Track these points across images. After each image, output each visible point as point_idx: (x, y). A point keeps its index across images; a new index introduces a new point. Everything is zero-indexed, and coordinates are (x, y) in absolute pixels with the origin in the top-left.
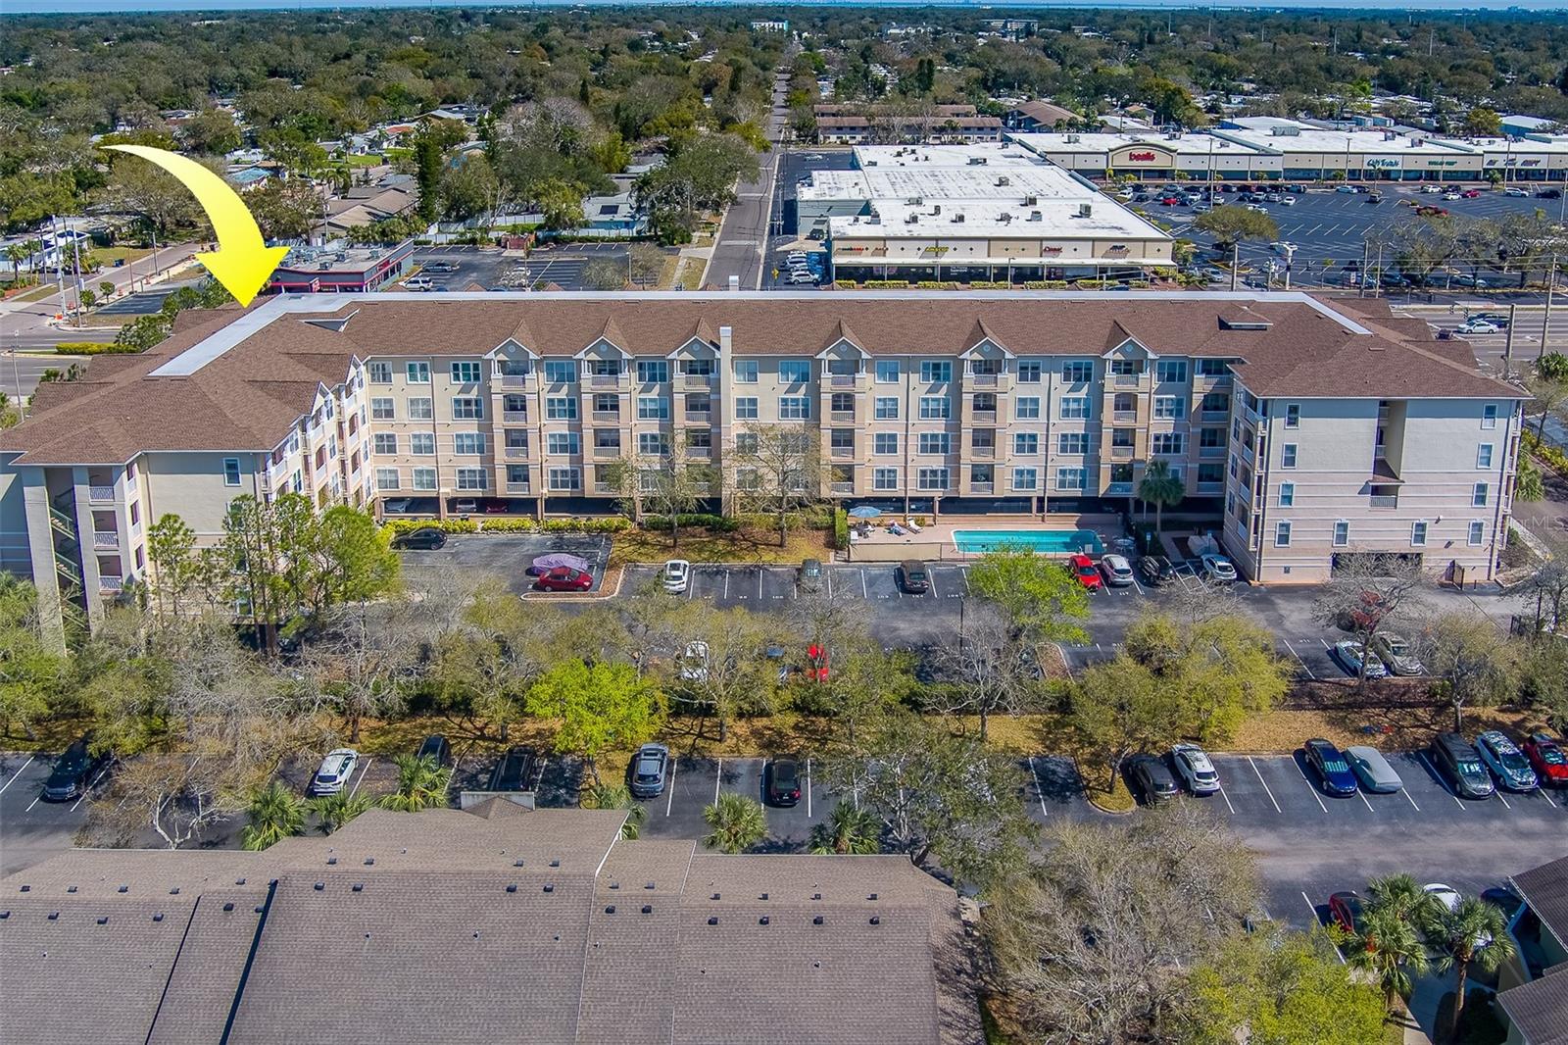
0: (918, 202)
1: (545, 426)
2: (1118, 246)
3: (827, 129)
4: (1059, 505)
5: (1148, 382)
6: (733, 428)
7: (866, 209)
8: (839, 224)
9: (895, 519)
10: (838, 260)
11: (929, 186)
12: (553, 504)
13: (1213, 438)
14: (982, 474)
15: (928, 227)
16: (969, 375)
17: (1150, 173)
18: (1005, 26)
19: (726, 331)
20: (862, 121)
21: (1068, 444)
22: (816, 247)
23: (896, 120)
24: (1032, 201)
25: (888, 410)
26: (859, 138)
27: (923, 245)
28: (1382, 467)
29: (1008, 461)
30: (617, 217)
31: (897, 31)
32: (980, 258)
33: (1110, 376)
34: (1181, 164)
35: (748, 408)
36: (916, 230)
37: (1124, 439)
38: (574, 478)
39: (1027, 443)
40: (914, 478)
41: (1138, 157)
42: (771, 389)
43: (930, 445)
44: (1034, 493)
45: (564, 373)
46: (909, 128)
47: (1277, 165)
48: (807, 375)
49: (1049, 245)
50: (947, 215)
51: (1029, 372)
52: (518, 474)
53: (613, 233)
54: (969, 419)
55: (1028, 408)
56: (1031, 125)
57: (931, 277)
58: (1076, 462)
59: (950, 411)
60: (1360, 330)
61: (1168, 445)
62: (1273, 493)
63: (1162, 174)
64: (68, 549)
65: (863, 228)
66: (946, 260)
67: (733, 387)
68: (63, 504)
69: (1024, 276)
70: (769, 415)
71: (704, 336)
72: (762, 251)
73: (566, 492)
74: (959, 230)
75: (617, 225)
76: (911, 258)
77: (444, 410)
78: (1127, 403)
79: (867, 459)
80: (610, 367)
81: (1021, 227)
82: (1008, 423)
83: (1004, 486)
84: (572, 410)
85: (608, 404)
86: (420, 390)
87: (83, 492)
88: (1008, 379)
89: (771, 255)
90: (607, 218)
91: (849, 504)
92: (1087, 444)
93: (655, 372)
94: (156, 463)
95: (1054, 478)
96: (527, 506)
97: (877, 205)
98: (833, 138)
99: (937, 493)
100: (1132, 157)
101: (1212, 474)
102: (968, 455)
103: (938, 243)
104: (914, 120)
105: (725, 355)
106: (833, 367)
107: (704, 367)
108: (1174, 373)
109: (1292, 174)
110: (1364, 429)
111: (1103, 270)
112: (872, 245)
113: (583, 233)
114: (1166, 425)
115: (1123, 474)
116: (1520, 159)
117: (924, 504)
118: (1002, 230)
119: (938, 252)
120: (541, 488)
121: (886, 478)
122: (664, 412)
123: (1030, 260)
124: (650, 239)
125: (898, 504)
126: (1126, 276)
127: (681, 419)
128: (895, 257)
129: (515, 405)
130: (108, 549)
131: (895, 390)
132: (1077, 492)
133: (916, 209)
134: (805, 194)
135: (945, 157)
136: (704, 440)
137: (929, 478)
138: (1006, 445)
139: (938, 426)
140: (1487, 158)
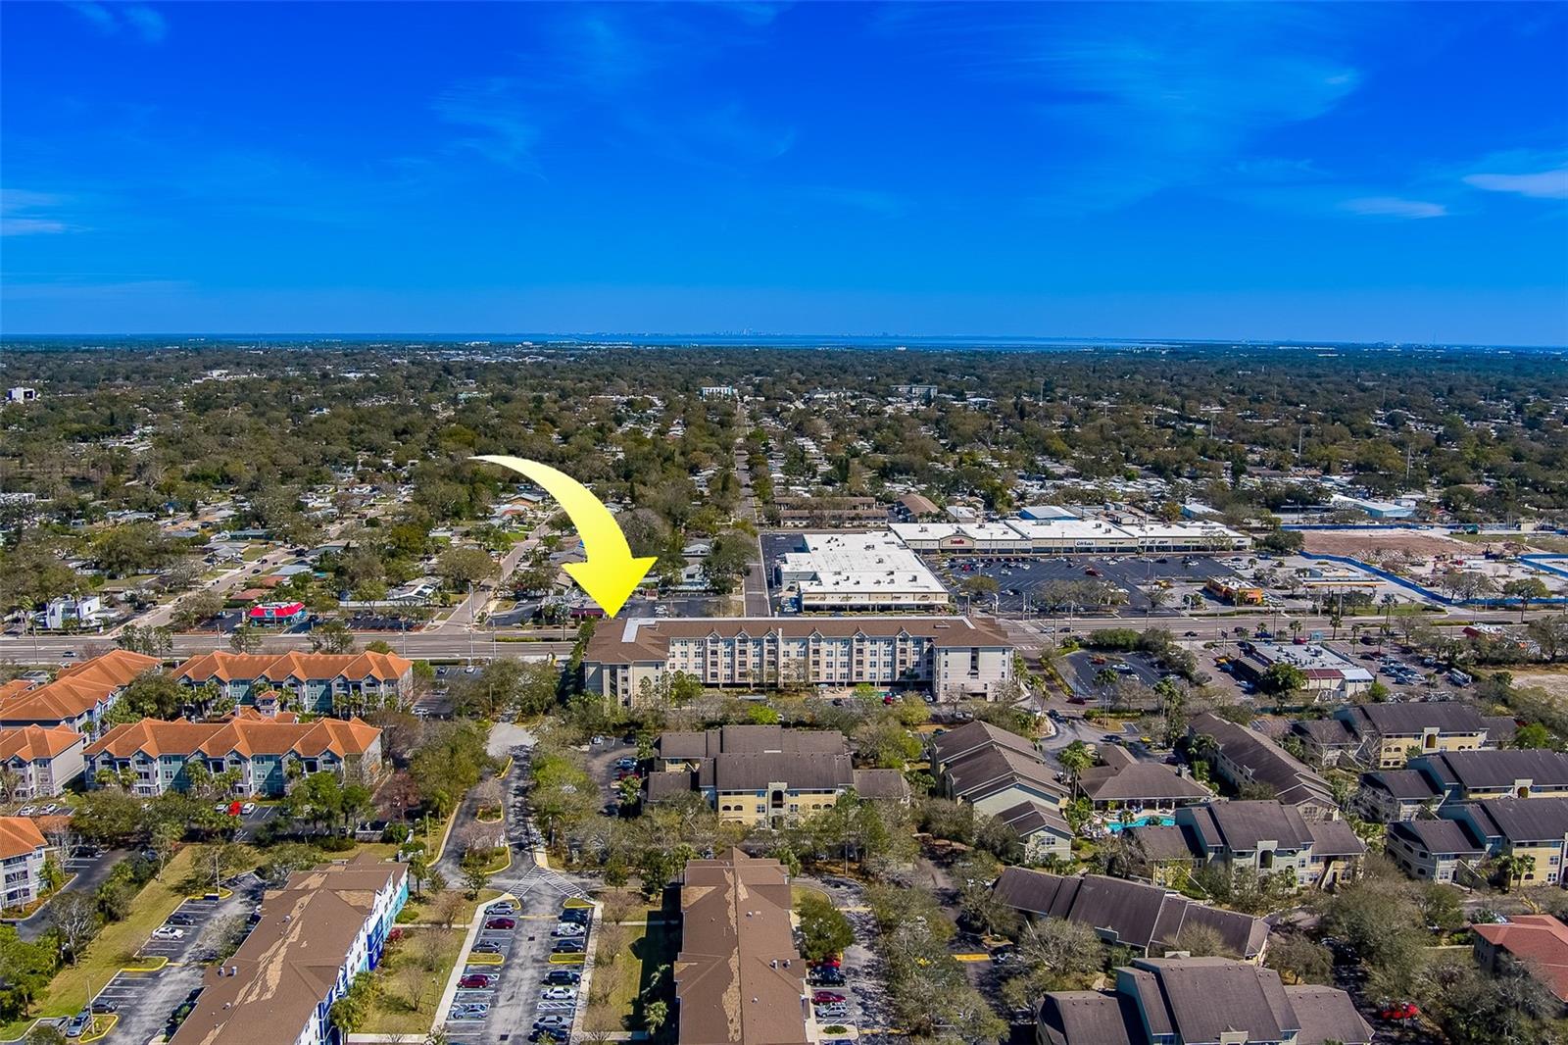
0: (839, 573)
1: (723, 660)
2: (925, 596)
3: (785, 518)
4: (883, 684)
5: (910, 644)
6: (782, 660)
7: (815, 577)
8: (804, 585)
9: (832, 689)
10: (804, 602)
11: (845, 563)
12: (725, 685)
13: (930, 662)
14: (859, 674)
15: (844, 587)
16: (855, 642)
17: (962, 551)
18: (910, 391)
19: (780, 630)
20: (806, 513)
21: (886, 664)
22: (794, 595)
23: (826, 513)
24: (892, 573)
25: (830, 654)
26: (804, 523)
27: (842, 596)
28: (974, 667)
29: (867, 670)
30: (696, 581)
31: (822, 396)
32: (865, 601)
33: (898, 642)
34: (978, 546)
35: (787, 653)
36: (839, 589)
37: (903, 662)
38: (732, 676)
39: (873, 664)
40: (838, 676)
41: (956, 542)
42: (794, 648)
43: (843, 665)
44: (876, 680)
45: (731, 644)
46: (834, 517)
47: (1029, 545)
48: (806, 643)
49: (895, 595)
50: (852, 580)
51: (873, 642)
52: (715, 675)
53: (695, 588)
54: (855, 658)
55: (874, 653)
56: (906, 515)
57: (845, 610)
58: (888, 670)
59: (850, 654)
60: (972, 627)
61: (918, 664)
62: (942, 675)
63: (969, 551)
64: (614, 687)
65: (814, 588)
66: (851, 602)
67: (782, 647)
68: (613, 675)
69: (884, 608)
70: (793, 655)
71: (773, 631)
72: (767, 597)
73: (729, 681)
74: (857, 589)
75: (696, 584)
76: (836, 601)
77: (691, 655)
78: (903, 651)
79: (824, 671)
80: (744, 641)
81: (884, 588)
82: (867, 658)
83: (866, 678)
84: (732, 655)
85: (743, 652)
86: (684, 649)
87: (619, 671)
88: (867, 644)
89: (771, 599)
90: (690, 580)
91: (817, 684)
92: (892, 664)
93: (759, 643)
94: (637, 664)
95: (882, 675)
96: (717, 686)
97: (820, 575)
98: (789, 523)
99: (846, 681)
100: (953, 542)
101: (930, 673)
102: (855, 669)
103: (848, 595)
104: (837, 512)
105: (780, 637)
106: (813, 641)
107: (774, 641)
108: (918, 642)
109: (1037, 550)
110: (968, 655)
111: (918, 606)
112: (820, 596)
113: (680, 588)
114: (917, 658)
115: (902, 673)
116: (1158, 540)
117: (842, 684)
118: (877, 588)
119: (848, 599)
120: (721, 680)
121: (830, 676)
122: (761, 656)
123: (887, 602)
124: (711, 591)
125: (832, 684)
126: (928, 608)
127: (766, 657)
128: (830, 601)
129: (714, 653)
130: (625, 686)
131: (832, 648)
132: (889, 680)
133: (838, 578)
134: (785, 568)
135: (854, 542)
136: (773, 663)
137: (843, 676)
138: (867, 664)
139: (846, 659)
140: (1141, 540)
